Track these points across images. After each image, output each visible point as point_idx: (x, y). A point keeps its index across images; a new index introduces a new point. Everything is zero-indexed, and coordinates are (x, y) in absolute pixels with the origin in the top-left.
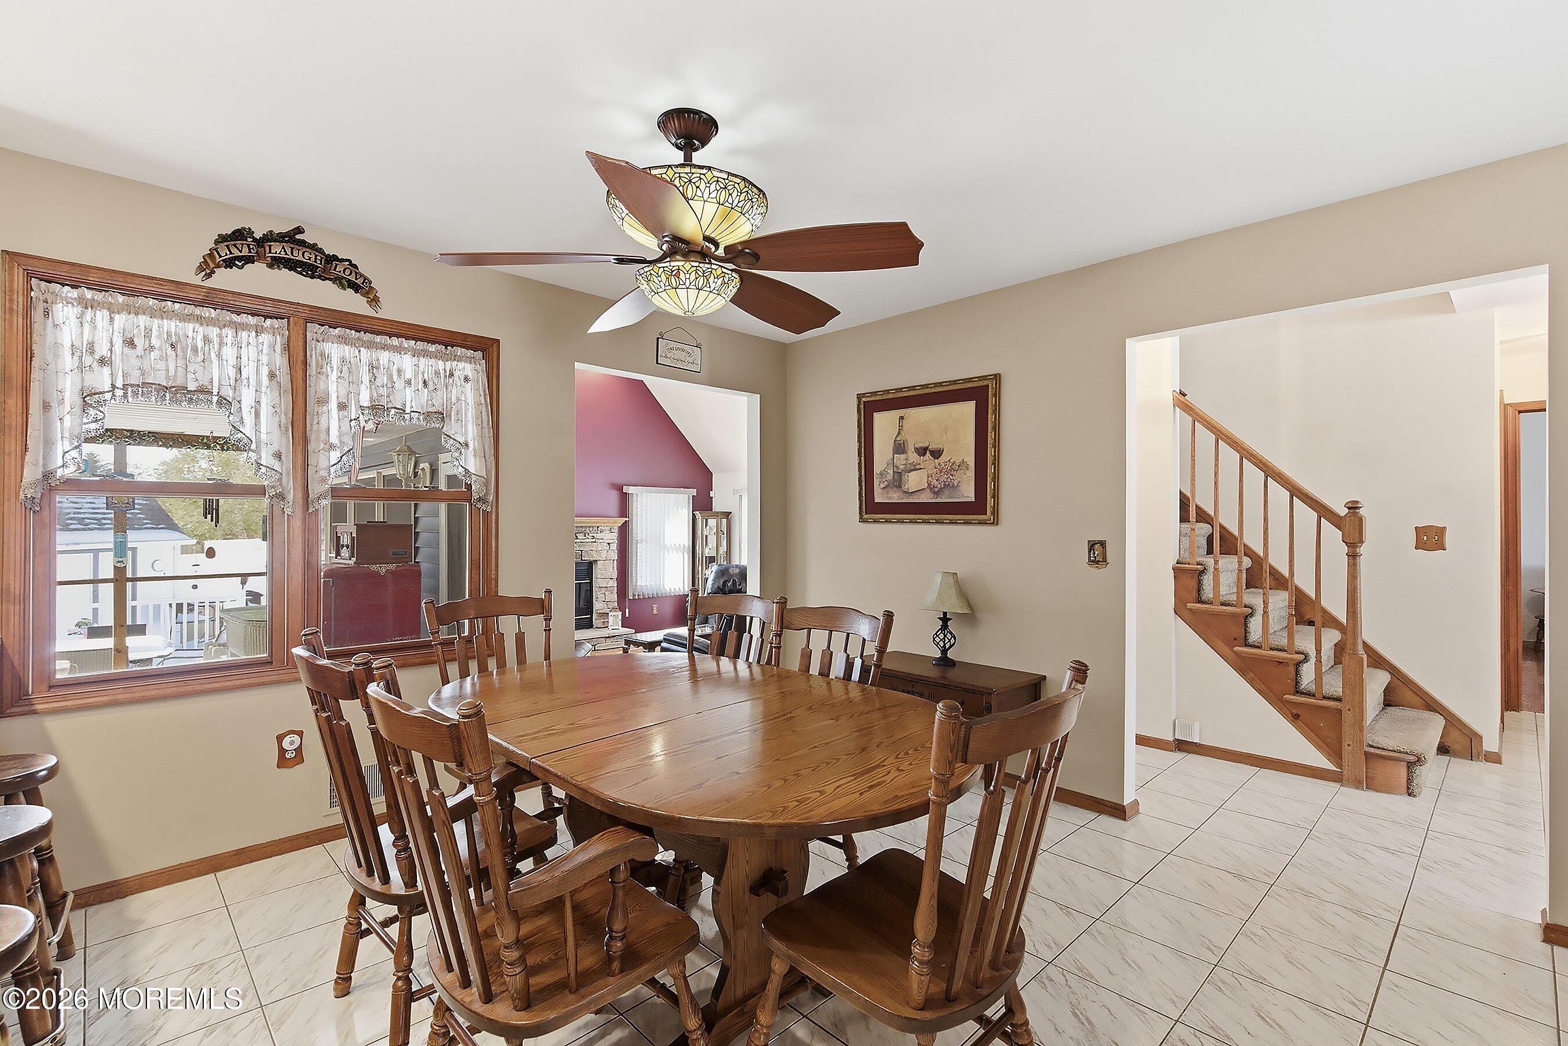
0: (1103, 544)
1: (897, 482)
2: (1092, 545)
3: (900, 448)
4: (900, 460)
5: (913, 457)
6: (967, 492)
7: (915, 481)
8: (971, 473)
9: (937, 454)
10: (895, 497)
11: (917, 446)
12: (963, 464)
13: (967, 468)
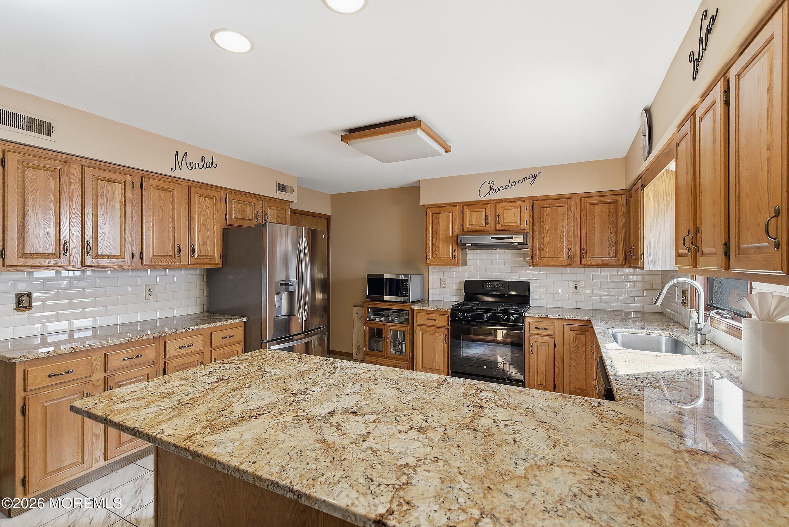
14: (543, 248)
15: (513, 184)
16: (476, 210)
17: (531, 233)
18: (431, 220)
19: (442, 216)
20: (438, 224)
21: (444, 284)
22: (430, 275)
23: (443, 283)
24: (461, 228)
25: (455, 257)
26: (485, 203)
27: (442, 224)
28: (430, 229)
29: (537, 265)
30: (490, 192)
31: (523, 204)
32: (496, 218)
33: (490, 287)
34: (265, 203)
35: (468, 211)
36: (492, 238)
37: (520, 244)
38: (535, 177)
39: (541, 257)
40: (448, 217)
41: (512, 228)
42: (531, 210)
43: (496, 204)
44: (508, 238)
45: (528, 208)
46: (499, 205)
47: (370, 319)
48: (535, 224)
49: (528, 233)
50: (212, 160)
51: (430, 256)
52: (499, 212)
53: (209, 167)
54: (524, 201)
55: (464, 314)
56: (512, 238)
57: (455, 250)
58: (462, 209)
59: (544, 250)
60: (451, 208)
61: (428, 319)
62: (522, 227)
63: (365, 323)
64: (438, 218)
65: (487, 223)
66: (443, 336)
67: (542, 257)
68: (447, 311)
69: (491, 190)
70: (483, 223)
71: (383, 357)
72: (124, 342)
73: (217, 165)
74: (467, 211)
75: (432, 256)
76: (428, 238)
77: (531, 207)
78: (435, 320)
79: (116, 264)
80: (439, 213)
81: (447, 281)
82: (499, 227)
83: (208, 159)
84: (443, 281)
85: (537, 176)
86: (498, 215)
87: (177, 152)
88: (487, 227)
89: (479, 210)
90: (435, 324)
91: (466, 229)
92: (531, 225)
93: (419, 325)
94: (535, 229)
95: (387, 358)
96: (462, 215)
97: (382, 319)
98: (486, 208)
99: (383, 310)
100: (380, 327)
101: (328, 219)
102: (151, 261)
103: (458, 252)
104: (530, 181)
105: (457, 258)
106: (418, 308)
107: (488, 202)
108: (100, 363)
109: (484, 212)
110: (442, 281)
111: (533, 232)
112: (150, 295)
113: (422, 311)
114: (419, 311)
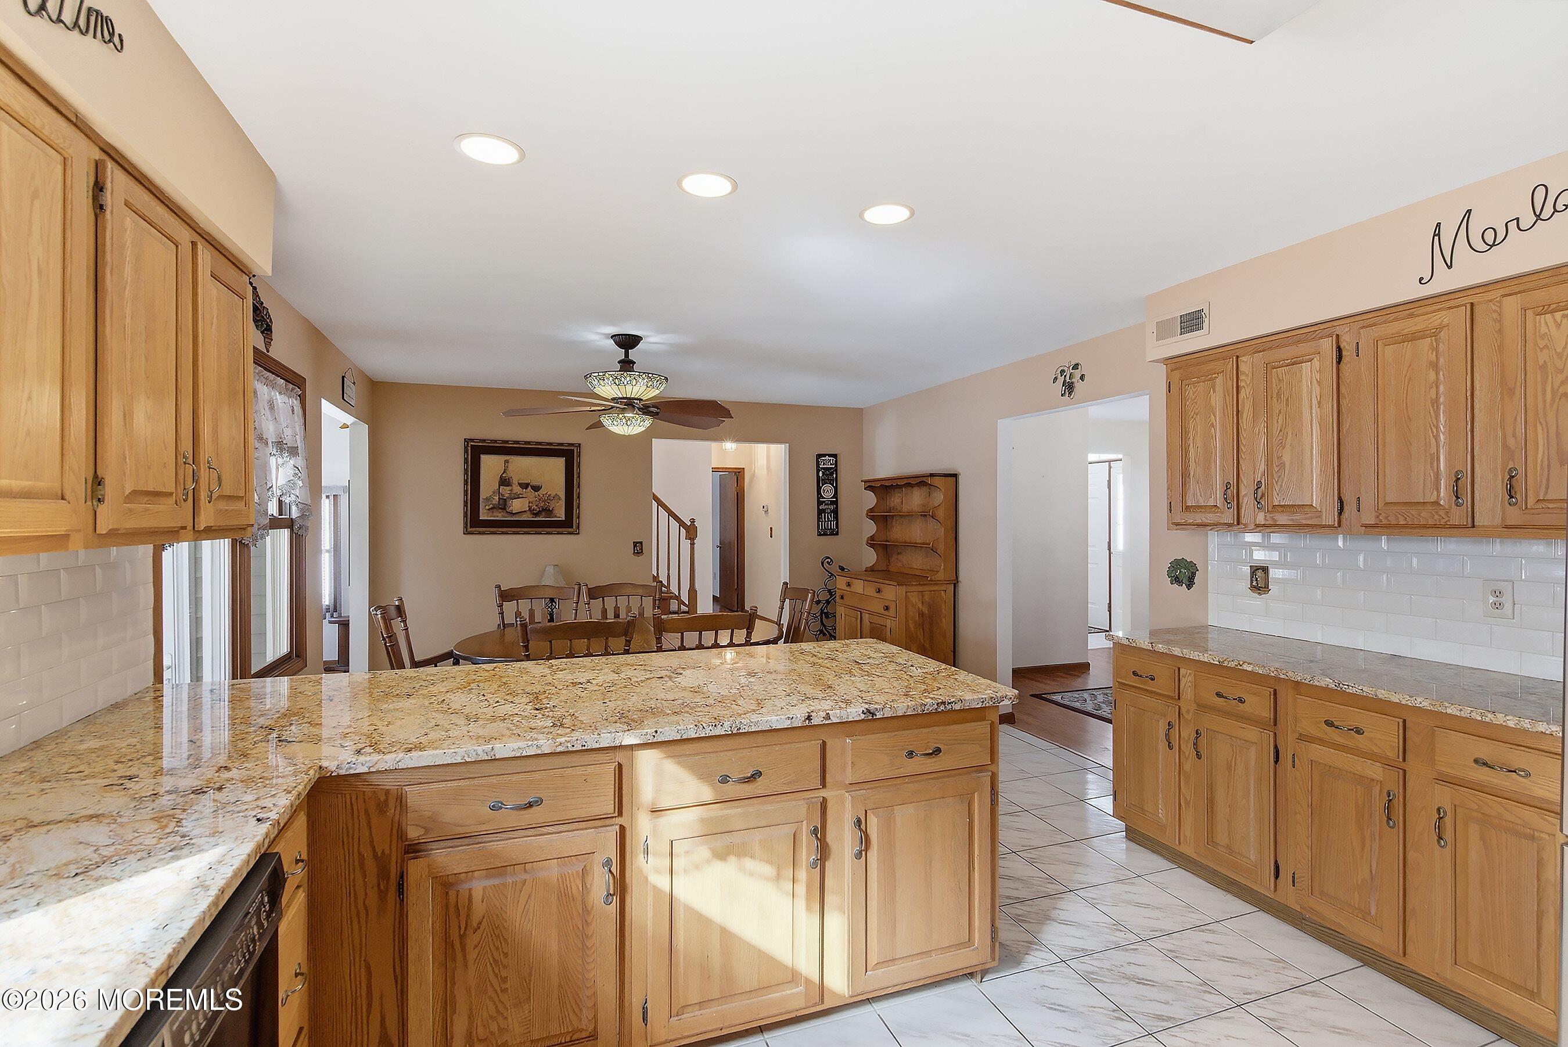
0: (641, 543)
1: (503, 505)
2: (635, 544)
3: (504, 482)
4: (505, 491)
5: (517, 489)
6: (561, 514)
7: (516, 505)
8: (562, 503)
9: (536, 489)
10: (499, 516)
11: (520, 482)
12: (556, 497)
13: (559, 499)
72: (1212, 662)
79: (1304, 522)
87: (1438, 225)
102: (1378, 517)
108: (1190, 684)
112: (1497, 605)
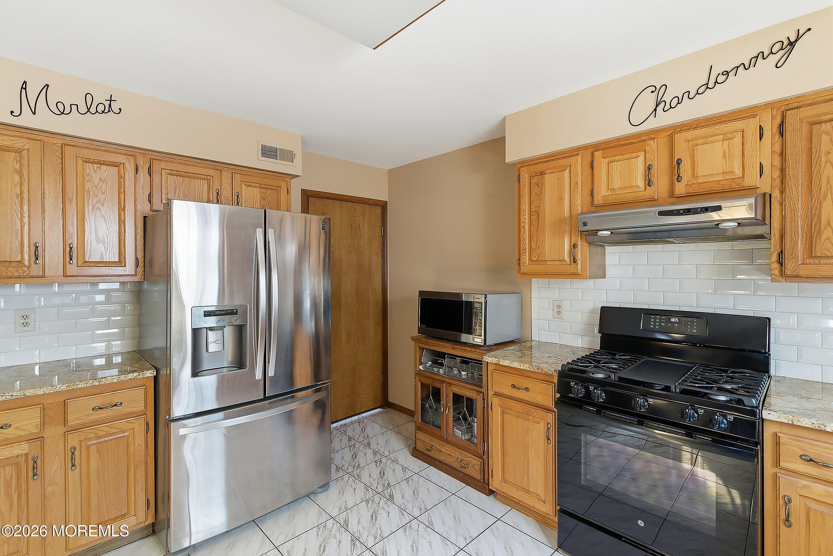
14: (820, 233)
15: (721, 79)
16: (621, 157)
17: (776, 194)
18: (527, 189)
19: (549, 179)
20: (541, 195)
21: (559, 313)
22: (534, 294)
23: (558, 310)
24: (588, 199)
25: (575, 261)
26: (643, 138)
27: (549, 194)
28: (525, 207)
29: (797, 276)
30: (655, 110)
31: (751, 126)
32: (672, 168)
33: (659, 326)
34: (237, 177)
35: (605, 162)
36: (661, 213)
37: (741, 223)
38: (792, 44)
39: (811, 257)
40: (560, 180)
41: (718, 188)
42: (777, 136)
43: (671, 136)
44: (706, 210)
45: (767, 134)
46: (680, 138)
47: (425, 367)
48: (790, 172)
49: (768, 196)
50: (111, 101)
51: (526, 258)
52: (681, 152)
53: (103, 112)
54: (755, 116)
55: (587, 388)
56: (719, 208)
57: (575, 246)
58: (589, 159)
59: (823, 238)
60: (566, 162)
61: (514, 386)
62: (748, 182)
63: (419, 373)
64: (540, 185)
65: (649, 183)
66: (542, 427)
67: (816, 257)
68: (551, 375)
69: (657, 106)
70: (641, 183)
71: (441, 438)
73: (120, 109)
74: (601, 163)
75: (530, 259)
76: (522, 225)
77: (775, 129)
78: (527, 389)
80: (542, 173)
81: (566, 305)
82: (680, 189)
83: (100, 97)
84: (559, 307)
85: (796, 41)
86: (679, 162)
87: (26, 82)
88: (650, 192)
89: (629, 155)
90: (527, 398)
91: (598, 200)
92: (777, 174)
93: (497, 394)
94: (790, 183)
95: (447, 441)
96: (589, 171)
97: (441, 371)
98: (647, 148)
99: (442, 355)
100: (437, 385)
101: (383, 206)
103: (583, 249)
104: (773, 59)
105: (579, 262)
106: (495, 360)
107: (653, 134)
109: (641, 159)
110: (555, 307)
111: (782, 192)
112: (25, 325)
113: (501, 369)
114: (498, 368)
